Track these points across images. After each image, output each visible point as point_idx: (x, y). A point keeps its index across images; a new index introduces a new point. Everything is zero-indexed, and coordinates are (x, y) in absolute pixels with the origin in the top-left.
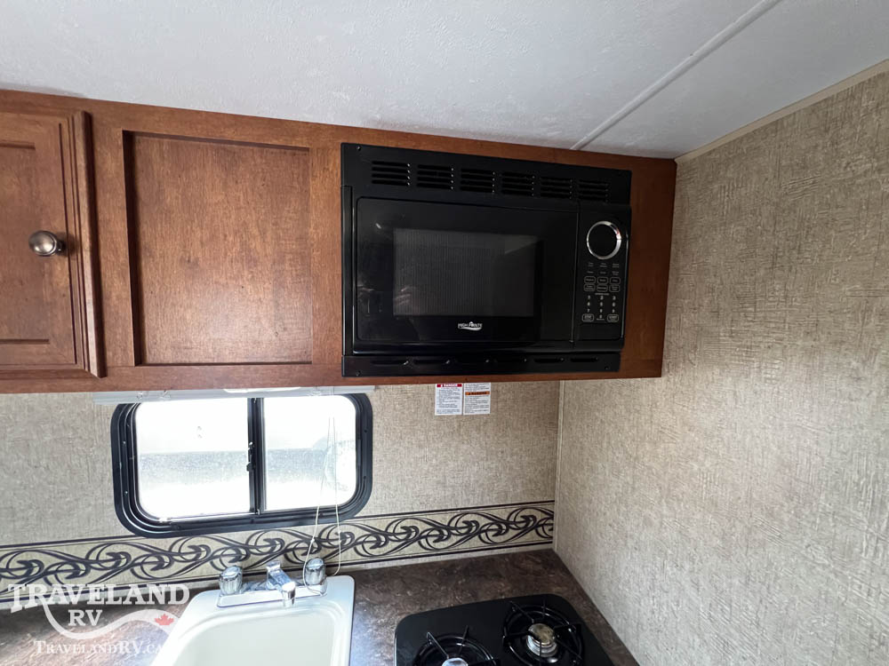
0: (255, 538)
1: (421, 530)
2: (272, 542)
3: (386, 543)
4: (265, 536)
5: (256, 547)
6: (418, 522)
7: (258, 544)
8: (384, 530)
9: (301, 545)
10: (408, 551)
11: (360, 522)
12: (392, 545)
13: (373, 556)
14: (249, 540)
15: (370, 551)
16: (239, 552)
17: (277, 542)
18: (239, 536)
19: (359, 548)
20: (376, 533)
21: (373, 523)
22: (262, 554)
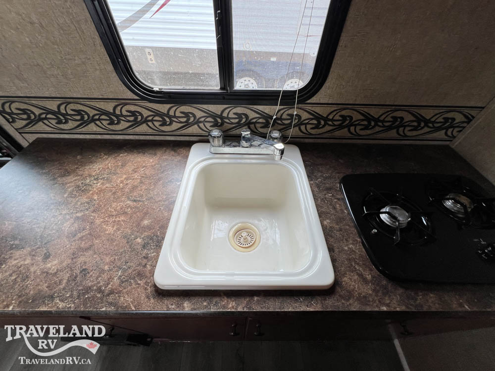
0: (227, 111)
1: (354, 119)
2: (239, 116)
3: (324, 126)
4: (235, 110)
5: (228, 118)
6: (355, 113)
7: (230, 116)
8: (325, 116)
9: (261, 120)
10: (337, 133)
11: (308, 107)
12: (328, 128)
13: (311, 134)
14: (223, 112)
15: (310, 131)
16: (216, 121)
17: (243, 117)
18: (216, 109)
19: (303, 128)
20: (318, 117)
21: (318, 110)
22: (232, 123)
